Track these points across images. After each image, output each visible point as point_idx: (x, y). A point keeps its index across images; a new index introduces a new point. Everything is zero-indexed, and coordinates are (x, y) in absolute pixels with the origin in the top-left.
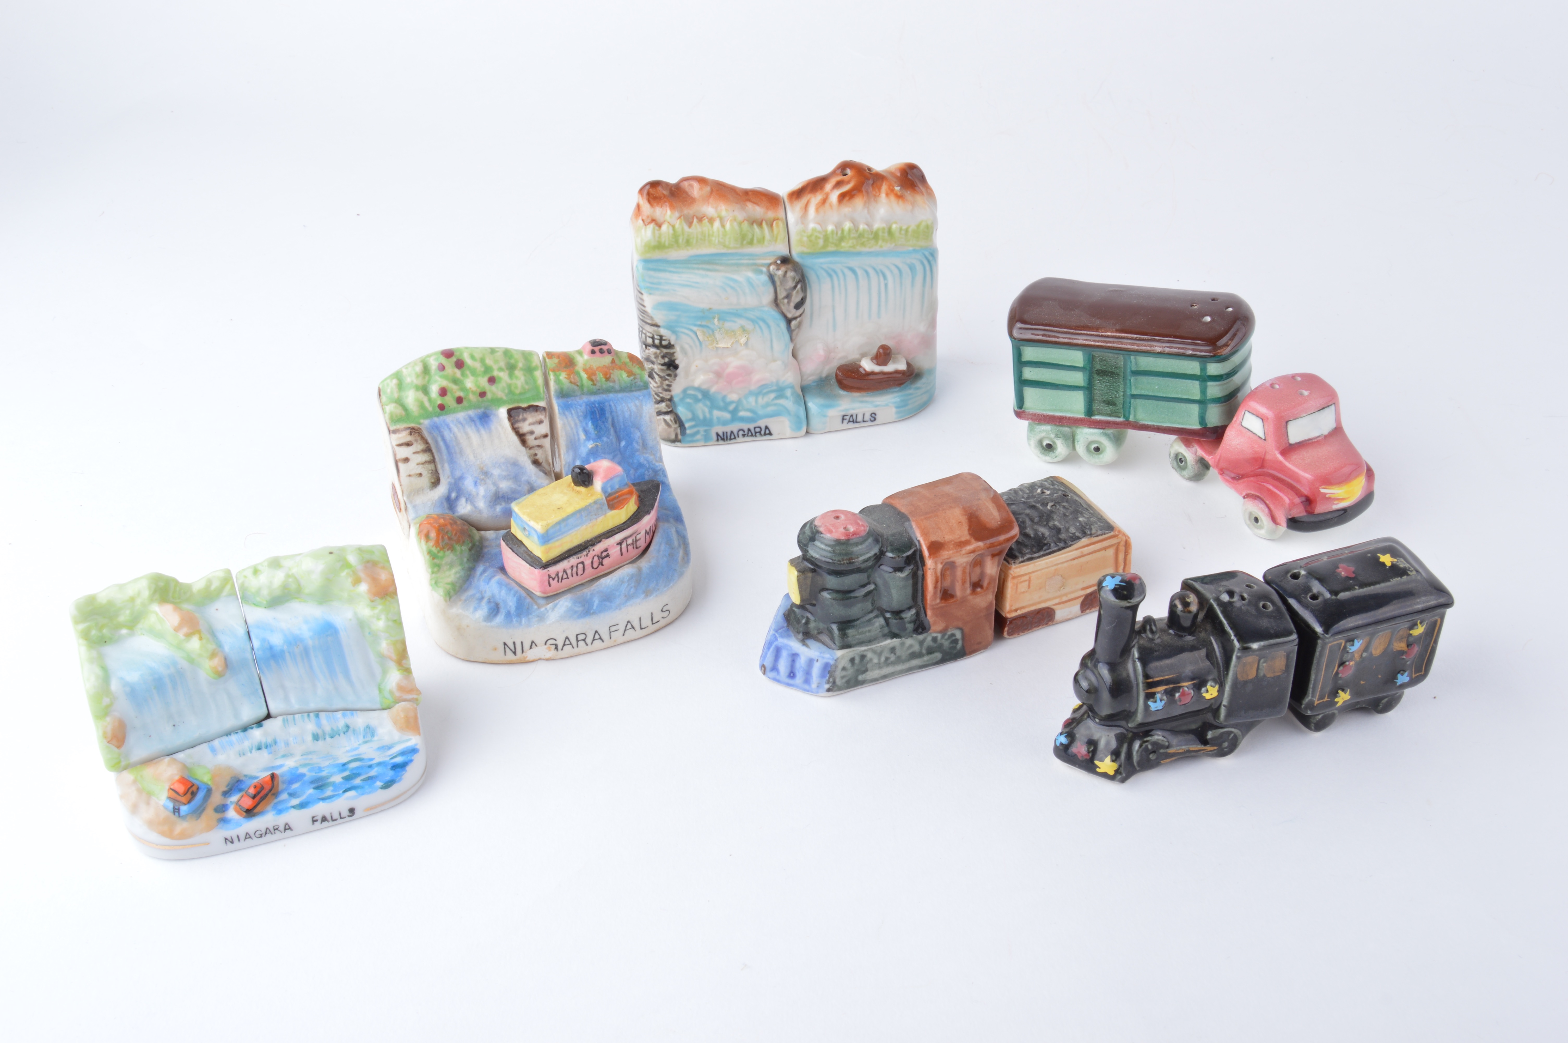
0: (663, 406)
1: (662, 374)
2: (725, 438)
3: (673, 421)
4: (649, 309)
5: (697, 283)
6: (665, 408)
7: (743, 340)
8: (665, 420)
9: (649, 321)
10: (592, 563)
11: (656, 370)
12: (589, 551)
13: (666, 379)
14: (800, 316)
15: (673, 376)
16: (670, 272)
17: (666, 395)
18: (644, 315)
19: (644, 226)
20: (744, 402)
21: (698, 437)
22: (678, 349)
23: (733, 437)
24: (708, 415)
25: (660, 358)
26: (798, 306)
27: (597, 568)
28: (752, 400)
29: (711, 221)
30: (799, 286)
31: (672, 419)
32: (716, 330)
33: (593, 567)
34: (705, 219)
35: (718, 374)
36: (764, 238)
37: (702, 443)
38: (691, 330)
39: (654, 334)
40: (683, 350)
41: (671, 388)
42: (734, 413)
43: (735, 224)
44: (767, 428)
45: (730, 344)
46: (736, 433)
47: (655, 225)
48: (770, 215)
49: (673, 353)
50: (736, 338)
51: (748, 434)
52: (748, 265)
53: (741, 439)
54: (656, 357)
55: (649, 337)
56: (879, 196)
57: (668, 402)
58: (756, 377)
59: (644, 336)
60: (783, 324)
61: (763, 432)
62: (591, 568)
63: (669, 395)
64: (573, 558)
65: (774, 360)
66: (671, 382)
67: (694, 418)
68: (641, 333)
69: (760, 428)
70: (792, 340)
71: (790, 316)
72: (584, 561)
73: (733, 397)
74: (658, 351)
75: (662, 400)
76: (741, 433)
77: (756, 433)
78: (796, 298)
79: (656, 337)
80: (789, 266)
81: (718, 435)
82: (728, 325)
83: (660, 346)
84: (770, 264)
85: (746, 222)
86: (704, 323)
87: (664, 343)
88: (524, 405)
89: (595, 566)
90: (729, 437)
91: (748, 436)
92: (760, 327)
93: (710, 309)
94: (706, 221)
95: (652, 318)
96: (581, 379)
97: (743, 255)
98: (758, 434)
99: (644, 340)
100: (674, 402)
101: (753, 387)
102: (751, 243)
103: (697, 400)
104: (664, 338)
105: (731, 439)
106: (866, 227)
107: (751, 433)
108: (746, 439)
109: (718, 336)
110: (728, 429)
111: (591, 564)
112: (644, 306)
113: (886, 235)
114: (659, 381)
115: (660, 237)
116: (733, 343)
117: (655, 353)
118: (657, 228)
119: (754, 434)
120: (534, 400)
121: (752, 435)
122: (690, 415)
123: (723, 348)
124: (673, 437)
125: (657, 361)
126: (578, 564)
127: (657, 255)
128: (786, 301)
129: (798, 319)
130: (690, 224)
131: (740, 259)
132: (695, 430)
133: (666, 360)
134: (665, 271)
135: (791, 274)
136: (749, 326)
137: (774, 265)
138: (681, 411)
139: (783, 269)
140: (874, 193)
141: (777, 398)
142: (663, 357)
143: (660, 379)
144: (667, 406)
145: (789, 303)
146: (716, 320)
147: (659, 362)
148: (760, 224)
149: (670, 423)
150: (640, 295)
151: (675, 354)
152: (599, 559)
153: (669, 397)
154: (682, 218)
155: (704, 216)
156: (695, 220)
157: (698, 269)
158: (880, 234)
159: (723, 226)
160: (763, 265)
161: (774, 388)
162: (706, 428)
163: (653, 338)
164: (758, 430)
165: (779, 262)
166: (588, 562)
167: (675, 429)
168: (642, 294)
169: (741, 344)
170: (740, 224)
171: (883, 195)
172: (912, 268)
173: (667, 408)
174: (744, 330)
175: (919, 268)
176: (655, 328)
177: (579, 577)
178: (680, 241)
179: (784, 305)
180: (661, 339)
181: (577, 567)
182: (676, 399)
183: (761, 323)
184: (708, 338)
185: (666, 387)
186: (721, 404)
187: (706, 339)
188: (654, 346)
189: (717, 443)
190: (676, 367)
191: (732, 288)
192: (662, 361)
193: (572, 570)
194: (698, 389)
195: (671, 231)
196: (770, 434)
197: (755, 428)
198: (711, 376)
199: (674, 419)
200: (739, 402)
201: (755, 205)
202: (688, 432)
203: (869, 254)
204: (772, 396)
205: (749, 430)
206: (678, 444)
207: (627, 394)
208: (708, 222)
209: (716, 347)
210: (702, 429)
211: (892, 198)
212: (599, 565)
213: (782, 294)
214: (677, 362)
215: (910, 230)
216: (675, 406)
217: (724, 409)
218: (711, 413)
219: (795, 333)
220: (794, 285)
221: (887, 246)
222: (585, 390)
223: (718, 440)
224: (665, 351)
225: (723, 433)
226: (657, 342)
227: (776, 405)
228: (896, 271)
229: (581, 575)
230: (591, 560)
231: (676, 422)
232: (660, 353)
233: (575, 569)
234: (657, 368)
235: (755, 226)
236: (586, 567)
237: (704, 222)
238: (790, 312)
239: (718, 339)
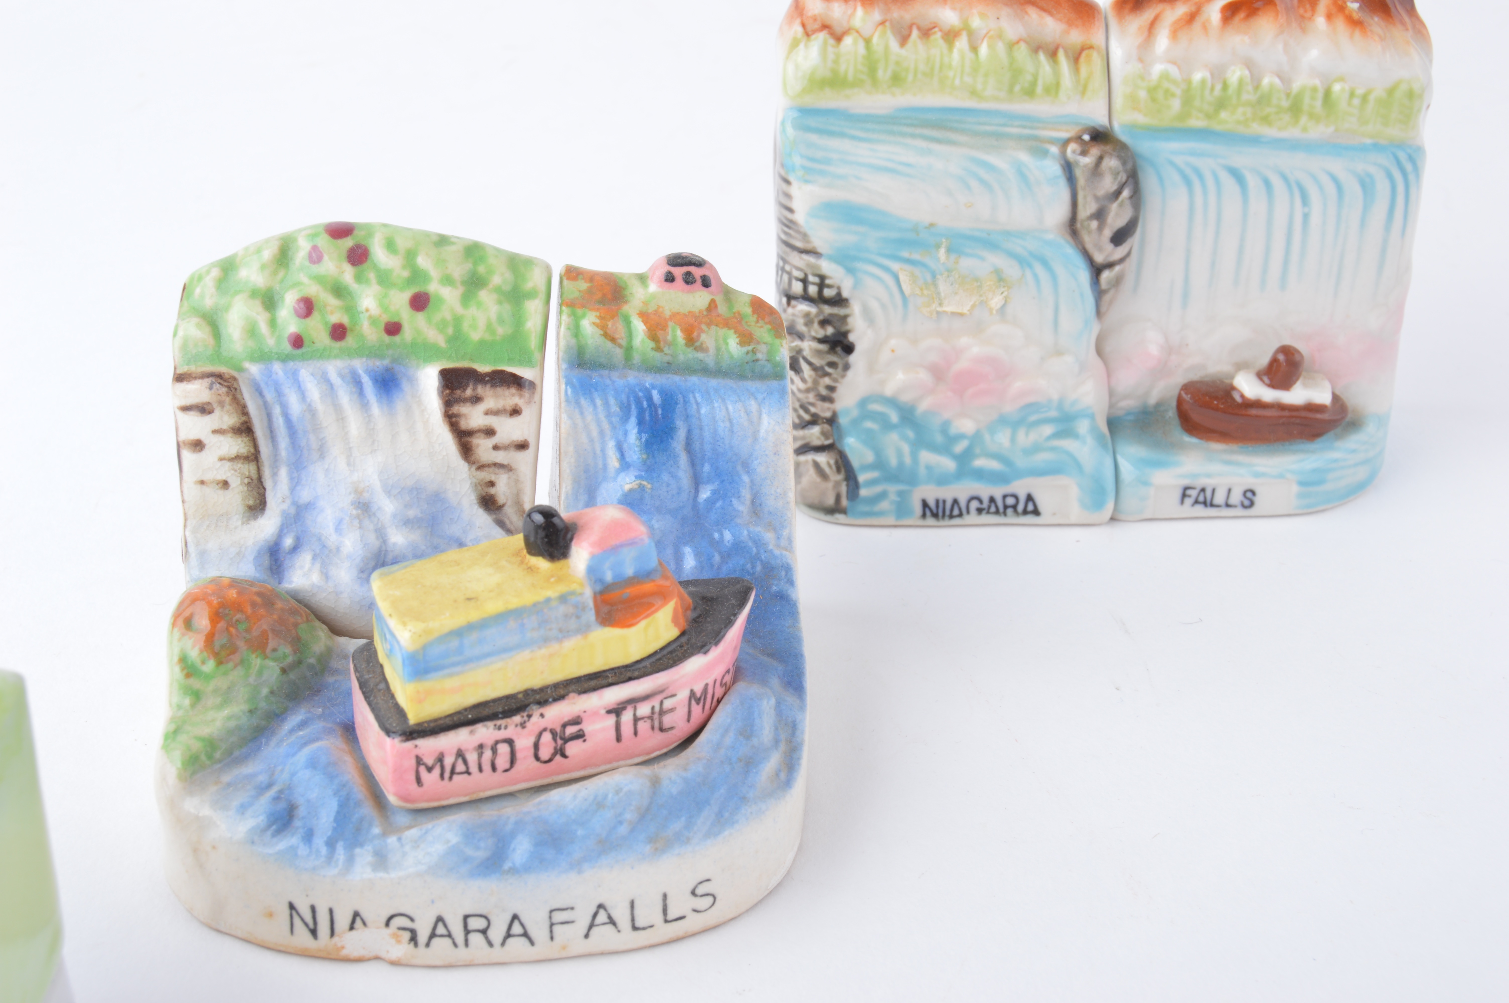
0: (814, 434)
1: (817, 362)
2: (940, 513)
3: (834, 467)
4: (800, 217)
5: (909, 165)
6: (819, 438)
7: (996, 302)
8: (816, 465)
9: (799, 244)
10: (536, 746)
11: (807, 353)
12: (529, 716)
13: (827, 374)
14: (1122, 260)
15: (840, 366)
16: (853, 138)
17: (823, 410)
18: (791, 232)
19: (805, 38)
20: (987, 437)
21: (884, 505)
22: (855, 309)
23: (956, 512)
24: (908, 460)
25: (816, 325)
26: (1119, 237)
27: (550, 760)
28: (1003, 439)
29: (950, 36)
30: (1126, 193)
31: (832, 462)
32: (941, 274)
33: (537, 758)
34: (935, 33)
35: (938, 373)
36: (1058, 85)
37: (891, 521)
38: (886, 269)
39: (809, 272)
40: (867, 312)
41: (834, 395)
42: (964, 459)
43: (1000, 47)
44: (1030, 498)
45: (968, 307)
46: (963, 504)
47: (828, 36)
48: (1076, 37)
49: (844, 318)
50: (981, 296)
51: (989, 507)
52: (1019, 138)
53: (973, 518)
54: (809, 323)
55: (798, 279)
56: (1310, 19)
57: (826, 427)
58: (1018, 385)
59: (786, 277)
60: (1084, 275)
61: (1020, 508)
62: (533, 759)
63: (829, 409)
64: (485, 726)
65: (1059, 352)
66: (835, 380)
67: (879, 464)
68: (780, 272)
69: (1016, 497)
70: (1099, 313)
71: (1099, 258)
72: (514, 738)
73: (966, 426)
74: (813, 310)
75: (815, 420)
76: (974, 504)
77: (1006, 507)
78: (1117, 218)
79: (811, 278)
80: (1108, 148)
81: (925, 504)
82: (966, 264)
83: (820, 300)
84: (1066, 142)
85: (1023, 46)
86: (916, 256)
87: (828, 293)
88: (484, 368)
89: (545, 752)
90: (948, 512)
91: (988, 512)
92: (1036, 276)
93: (932, 225)
94: (937, 36)
95: (805, 236)
96: (630, 336)
97: (1011, 117)
98: (1010, 511)
99: (786, 286)
100: (839, 428)
101: (1009, 408)
102: (1030, 92)
103: (887, 426)
104: (827, 282)
105: (951, 517)
106: (1277, 81)
107: (997, 507)
108: (985, 518)
109: (943, 287)
110: (947, 493)
111: (532, 751)
112: (791, 210)
113: (1318, 103)
114: (811, 376)
115: (836, 61)
116: (973, 307)
117: (807, 315)
118: (832, 41)
119: (1001, 509)
120: (510, 361)
121: (997, 512)
122: (870, 457)
123: (953, 313)
124: (830, 501)
125: (809, 331)
126: (497, 742)
127: (830, 100)
128: (1094, 224)
129: (1117, 268)
130: (904, 40)
131: (1005, 125)
132: (878, 489)
133: (830, 330)
134: (842, 135)
135: (1111, 163)
136: (1011, 270)
137: (1076, 142)
138: (852, 444)
139: (1095, 151)
140: (1301, 11)
141: (1057, 435)
142: (824, 323)
143: (812, 373)
144: (824, 434)
145: (1100, 228)
146: (942, 251)
147: (813, 334)
148: (1053, 54)
149: (827, 470)
150: (784, 186)
151: (850, 320)
152: (555, 739)
153: (828, 414)
154: (887, 24)
155: (934, 25)
156: (915, 33)
157: (913, 136)
158: (1307, 100)
159: (974, 49)
160: (1052, 141)
161: (1053, 414)
162: (902, 487)
163: (804, 281)
164: (1010, 501)
165: (1086, 137)
166: (524, 742)
167: (837, 484)
168: (788, 182)
169: (991, 310)
170: (1011, 46)
171: (1320, 21)
172: (1366, 185)
173: (823, 438)
174: (1000, 278)
175: (1382, 187)
176: (811, 259)
177: (499, 776)
178: (880, 74)
179: (1089, 232)
180: (822, 285)
181: (494, 750)
182: (843, 421)
183: (1039, 269)
184: (921, 289)
185: (824, 392)
186: (939, 438)
187: (918, 291)
188: (806, 297)
189: (921, 522)
190: (849, 349)
191: (982, 182)
192: (820, 333)
193: (480, 755)
194: (892, 402)
195: (861, 49)
196: (1036, 512)
197: (1005, 497)
198: (923, 376)
199: (837, 463)
200: (976, 437)
201: (1044, 14)
202: (863, 492)
203: (1278, 144)
204: (1048, 430)
205: (992, 500)
206: (840, 517)
207: (730, 383)
208: (943, 38)
209: (938, 313)
210: (893, 489)
211: (1340, 24)
212: (554, 755)
213: (1087, 208)
214: (852, 338)
215: (1372, 98)
216: (841, 437)
217: (945, 449)
218: (914, 456)
219: (1107, 298)
220: (1115, 187)
221: (1318, 131)
222: (636, 358)
223: (924, 516)
224: (828, 310)
225: (937, 501)
226: (813, 290)
227: (1053, 449)
228: (1331, 188)
229: (506, 771)
230: (532, 740)
231: (838, 470)
232: (817, 315)
233: (488, 754)
234: (808, 346)
235: (1042, 56)
236: (519, 755)
237: (932, 37)
238: (1100, 249)
239: (943, 295)
